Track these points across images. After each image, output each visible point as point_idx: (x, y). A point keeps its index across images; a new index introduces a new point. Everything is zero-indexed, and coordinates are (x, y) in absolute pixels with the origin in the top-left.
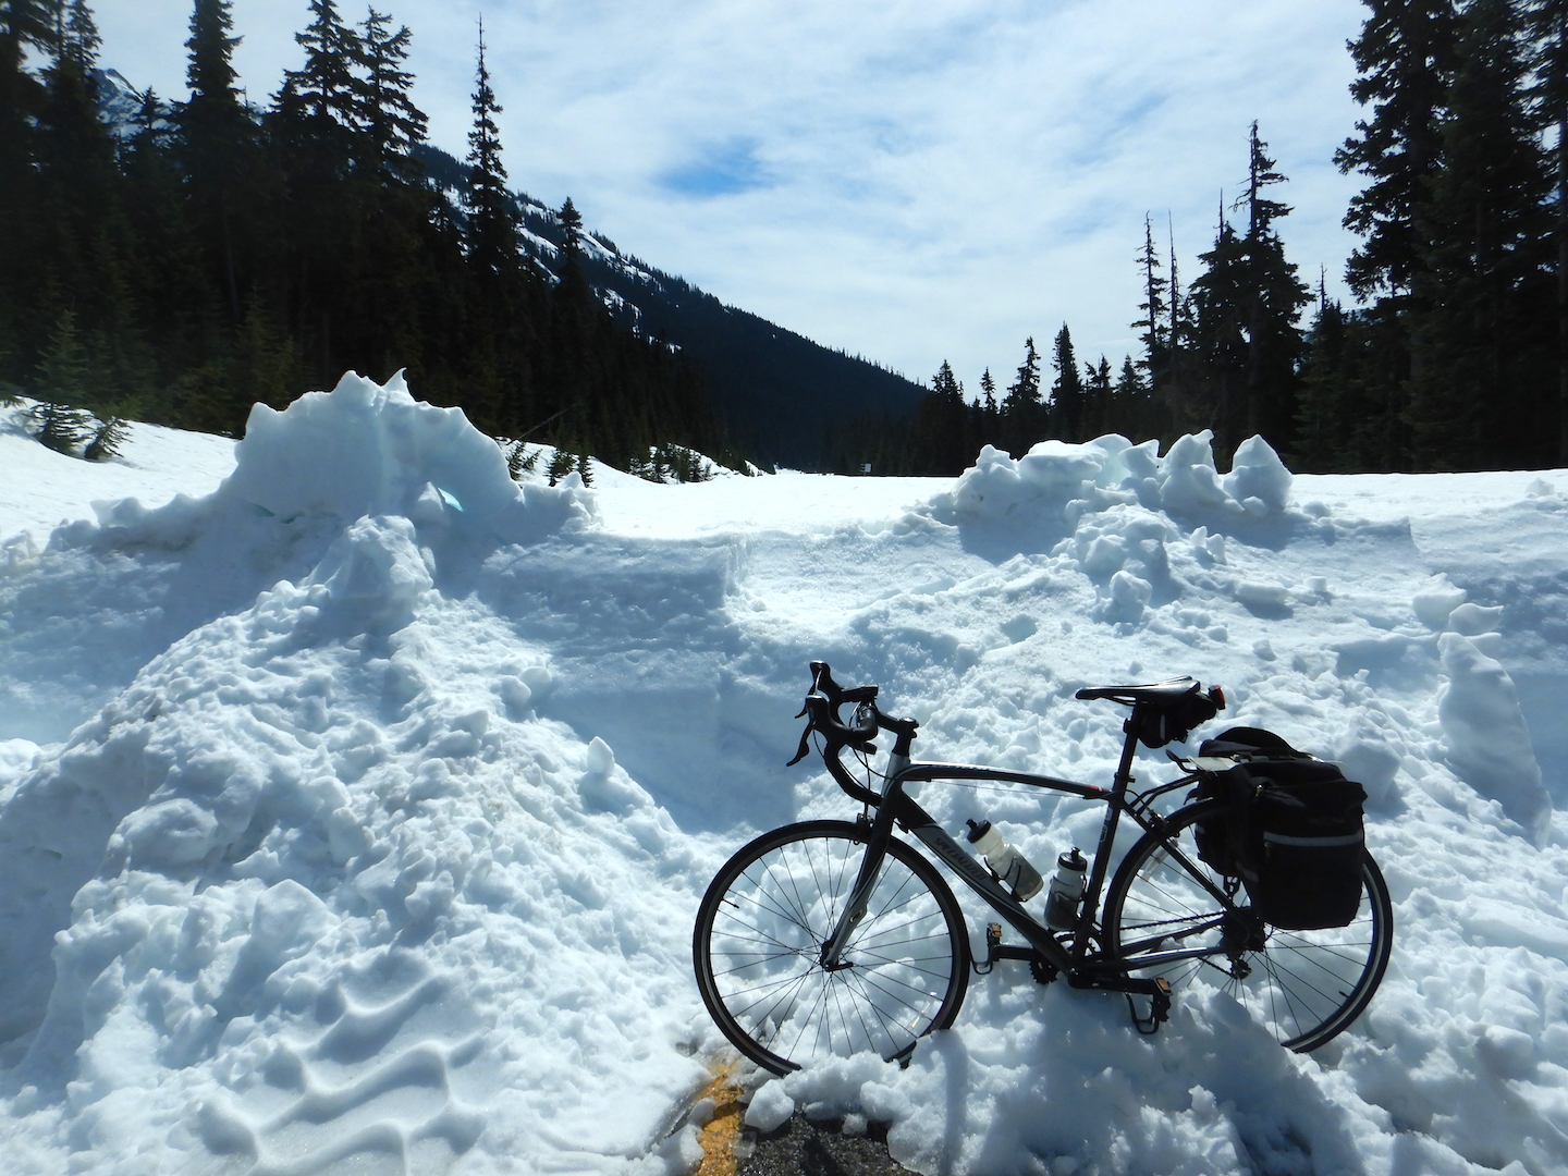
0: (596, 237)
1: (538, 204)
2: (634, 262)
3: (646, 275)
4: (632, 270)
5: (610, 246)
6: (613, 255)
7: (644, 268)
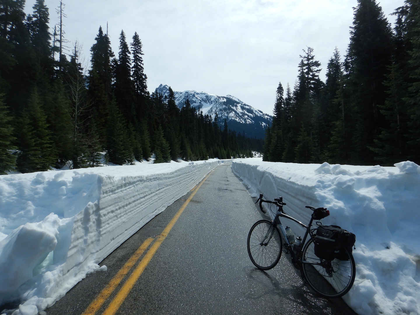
0: (259, 111)
1: (248, 106)
2: (266, 115)
3: (269, 117)
4: (266, 116)
5: (261, 112)
6: (262, 114)
7: (268, 115)
